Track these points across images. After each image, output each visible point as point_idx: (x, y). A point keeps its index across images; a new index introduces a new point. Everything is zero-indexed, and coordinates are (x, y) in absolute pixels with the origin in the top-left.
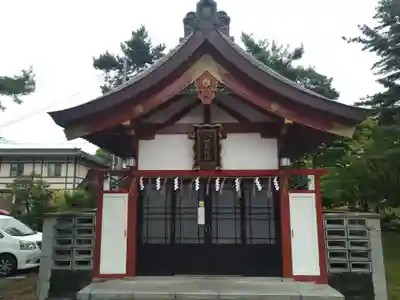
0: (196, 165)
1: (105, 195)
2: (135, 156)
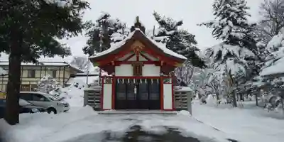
0: (134, 75)
1: (104, 84)
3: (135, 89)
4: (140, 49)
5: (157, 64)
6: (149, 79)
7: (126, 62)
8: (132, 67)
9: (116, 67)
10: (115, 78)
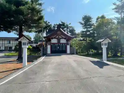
0: (58, 42)
1: (48, 45)
2: (51, 41)
3: (58, 47)
4: (60, 34)
7: (55, 38)
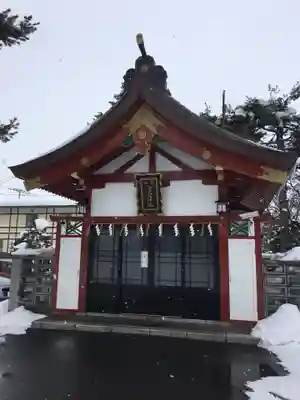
0: (140, 211)
1: (62, 239)
3: (145, 255)
4: (148, 131)
5: (208, 177)
6: (184, 222)
7: (120, 177)
8: (135, 190)
9: (95, 192)
10: (89, 222)
